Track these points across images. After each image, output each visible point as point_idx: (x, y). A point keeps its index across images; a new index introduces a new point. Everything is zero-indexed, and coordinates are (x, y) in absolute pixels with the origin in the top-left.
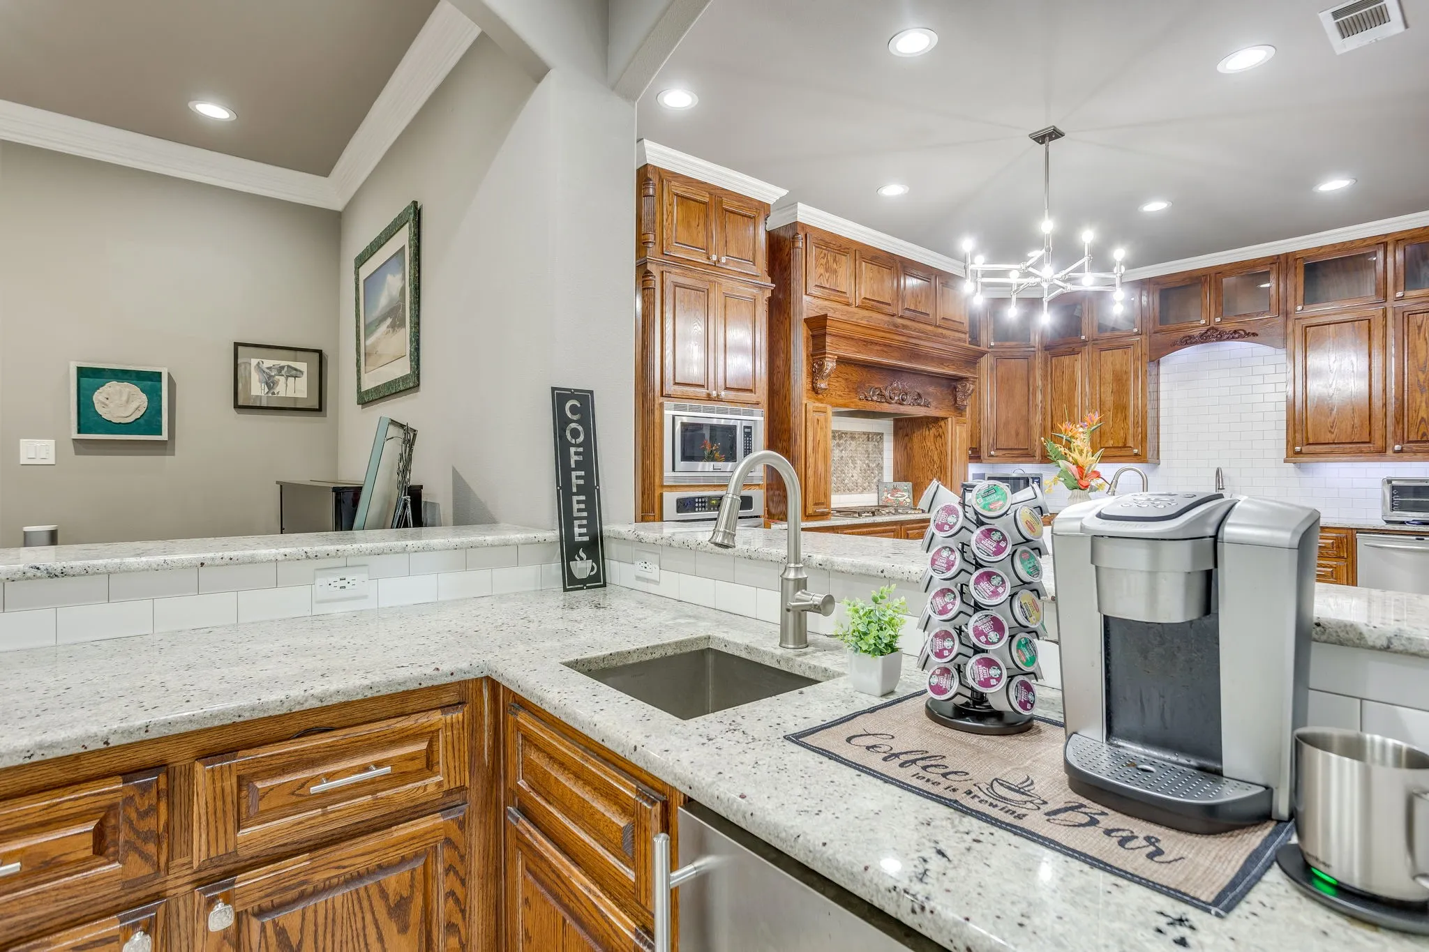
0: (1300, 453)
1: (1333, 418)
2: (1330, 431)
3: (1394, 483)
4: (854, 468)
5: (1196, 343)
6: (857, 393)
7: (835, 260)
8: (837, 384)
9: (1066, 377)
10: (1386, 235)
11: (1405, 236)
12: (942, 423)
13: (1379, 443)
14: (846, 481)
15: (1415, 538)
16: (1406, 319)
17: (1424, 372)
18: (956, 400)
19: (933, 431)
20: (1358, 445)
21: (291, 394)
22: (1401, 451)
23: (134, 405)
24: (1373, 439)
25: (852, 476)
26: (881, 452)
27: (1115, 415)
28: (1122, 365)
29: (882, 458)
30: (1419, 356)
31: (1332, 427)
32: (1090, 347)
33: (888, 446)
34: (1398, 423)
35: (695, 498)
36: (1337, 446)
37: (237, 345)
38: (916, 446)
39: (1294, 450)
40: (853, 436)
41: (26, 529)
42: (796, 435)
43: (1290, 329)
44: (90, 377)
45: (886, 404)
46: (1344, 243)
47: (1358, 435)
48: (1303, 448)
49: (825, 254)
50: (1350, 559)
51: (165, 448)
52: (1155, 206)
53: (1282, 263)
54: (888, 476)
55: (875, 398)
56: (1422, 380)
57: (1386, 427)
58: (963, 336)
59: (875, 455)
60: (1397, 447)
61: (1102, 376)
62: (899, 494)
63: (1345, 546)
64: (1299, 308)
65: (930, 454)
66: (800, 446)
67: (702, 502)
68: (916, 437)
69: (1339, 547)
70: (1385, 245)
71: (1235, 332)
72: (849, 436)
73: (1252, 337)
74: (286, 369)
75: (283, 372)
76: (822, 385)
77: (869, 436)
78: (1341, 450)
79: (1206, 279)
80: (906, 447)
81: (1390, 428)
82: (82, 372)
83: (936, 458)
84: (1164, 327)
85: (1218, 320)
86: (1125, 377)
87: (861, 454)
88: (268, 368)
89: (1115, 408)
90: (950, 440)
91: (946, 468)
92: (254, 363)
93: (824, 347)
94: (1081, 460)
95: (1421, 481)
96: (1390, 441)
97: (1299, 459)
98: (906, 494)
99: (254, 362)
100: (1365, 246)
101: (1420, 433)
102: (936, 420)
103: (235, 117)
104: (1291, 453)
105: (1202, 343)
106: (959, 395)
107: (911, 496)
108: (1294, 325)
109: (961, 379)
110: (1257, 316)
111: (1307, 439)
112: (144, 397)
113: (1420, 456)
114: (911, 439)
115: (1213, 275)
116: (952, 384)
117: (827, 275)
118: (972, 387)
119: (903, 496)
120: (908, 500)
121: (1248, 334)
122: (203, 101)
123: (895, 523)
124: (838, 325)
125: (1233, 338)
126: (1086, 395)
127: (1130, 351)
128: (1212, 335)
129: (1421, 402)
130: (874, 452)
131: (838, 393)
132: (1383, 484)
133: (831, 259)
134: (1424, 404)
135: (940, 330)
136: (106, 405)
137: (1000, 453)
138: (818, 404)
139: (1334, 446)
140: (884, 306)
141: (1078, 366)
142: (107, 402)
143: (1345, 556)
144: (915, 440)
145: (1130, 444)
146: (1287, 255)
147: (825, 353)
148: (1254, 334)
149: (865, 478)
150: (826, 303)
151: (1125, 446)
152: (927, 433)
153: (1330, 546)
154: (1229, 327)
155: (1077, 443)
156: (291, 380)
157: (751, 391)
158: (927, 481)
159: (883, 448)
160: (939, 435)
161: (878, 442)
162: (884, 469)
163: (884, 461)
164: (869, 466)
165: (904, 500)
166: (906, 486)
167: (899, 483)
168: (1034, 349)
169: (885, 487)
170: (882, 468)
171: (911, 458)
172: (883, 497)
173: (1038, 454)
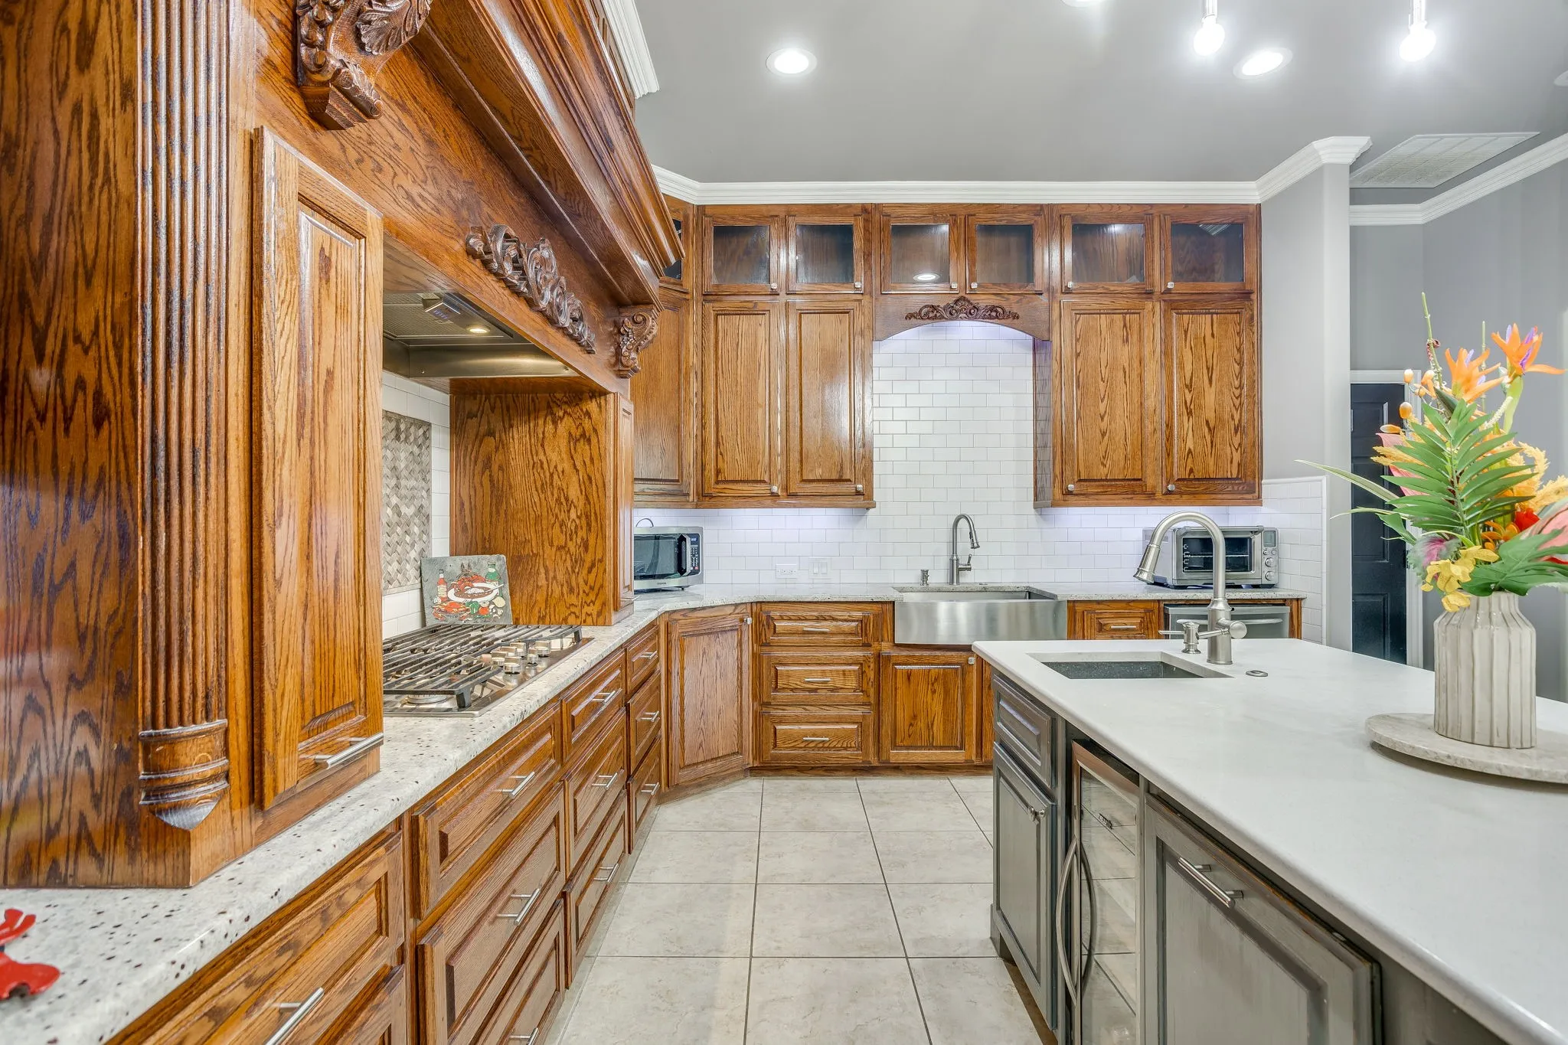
1: (1105, 445)
2: (1102, 464)
5: (940, 319)
6: (458, 219)
12: (591, 407)
13: (1152, 480)
16: (1173, 319)
17: (1190, 392)
18: (620, 350)
19: (566, 425)
20: (1129, 483)
22: (1173, 492)
24: (1142, 476)
26: (425, 474)
28: (834, 342)
29: (428, 491)
31: (1104, 457)
32: (783, 305)
33: (440, 456)
34: (1168, 455)
36: (1109, 484)
38: (516, 463)
39: (1063, 488)
43: (1056, 313)
47: (1128, 471)
48: (1074, 486)
53: (1045, 216)
54: (440, 545)
59: (412, 483)
60: (1170, 487)
61: (804, 357)
62: (475, 588)
64: (1069, 285)
65: (556, 482)
68: (518, 439)
70: (1152, 217)
71: (993, 309)
73: (1012, 319)
77: (398, 427)
78: (1113, 491)
80: (488, 464)
83: (574, 493)
84: (892, 289)
85: (974, 286)
86: (840, 363)
90: (611, 448)
91: (600, 518)
96: (1160, 478)
98: (493, 588)
100: (1134, 215)
102: (576, 391)
105: (948, 319)
106: (629, 342)
107: (507, 592)
108: (1061, 306)
110: (1018, 289)
111: (1078, 473)
114: (501, 446)
116: (612, 313)
119: (488, 591)
120: (500, 602)
121: (1008, 315)
125: (989, 317)
126: (777, 387)
127: (848, 319)
128: (961, 310)
129: (1189, 428)
130: (411, 474)
134: (1190, 432)
141: (764, 335)
144: (514, 446)
146: (1051, 205)
148: (1016, 317)
151: (840, 480)
152: (550, 427)
154: (984, 300)
158: (549, 552)
159: (429, 464)
160: (583, 435)
161: (419, 446)
162: (434, 519)
163: (434, 497)
164: (399, 514)
165: (491, 602)
166: (492, 564)
167: (476, 557)
168: (687, 297)
169: (442, 571)
170: (428, 517)
171: (499, 494)
172: (438, 600)
173: (692, 490)
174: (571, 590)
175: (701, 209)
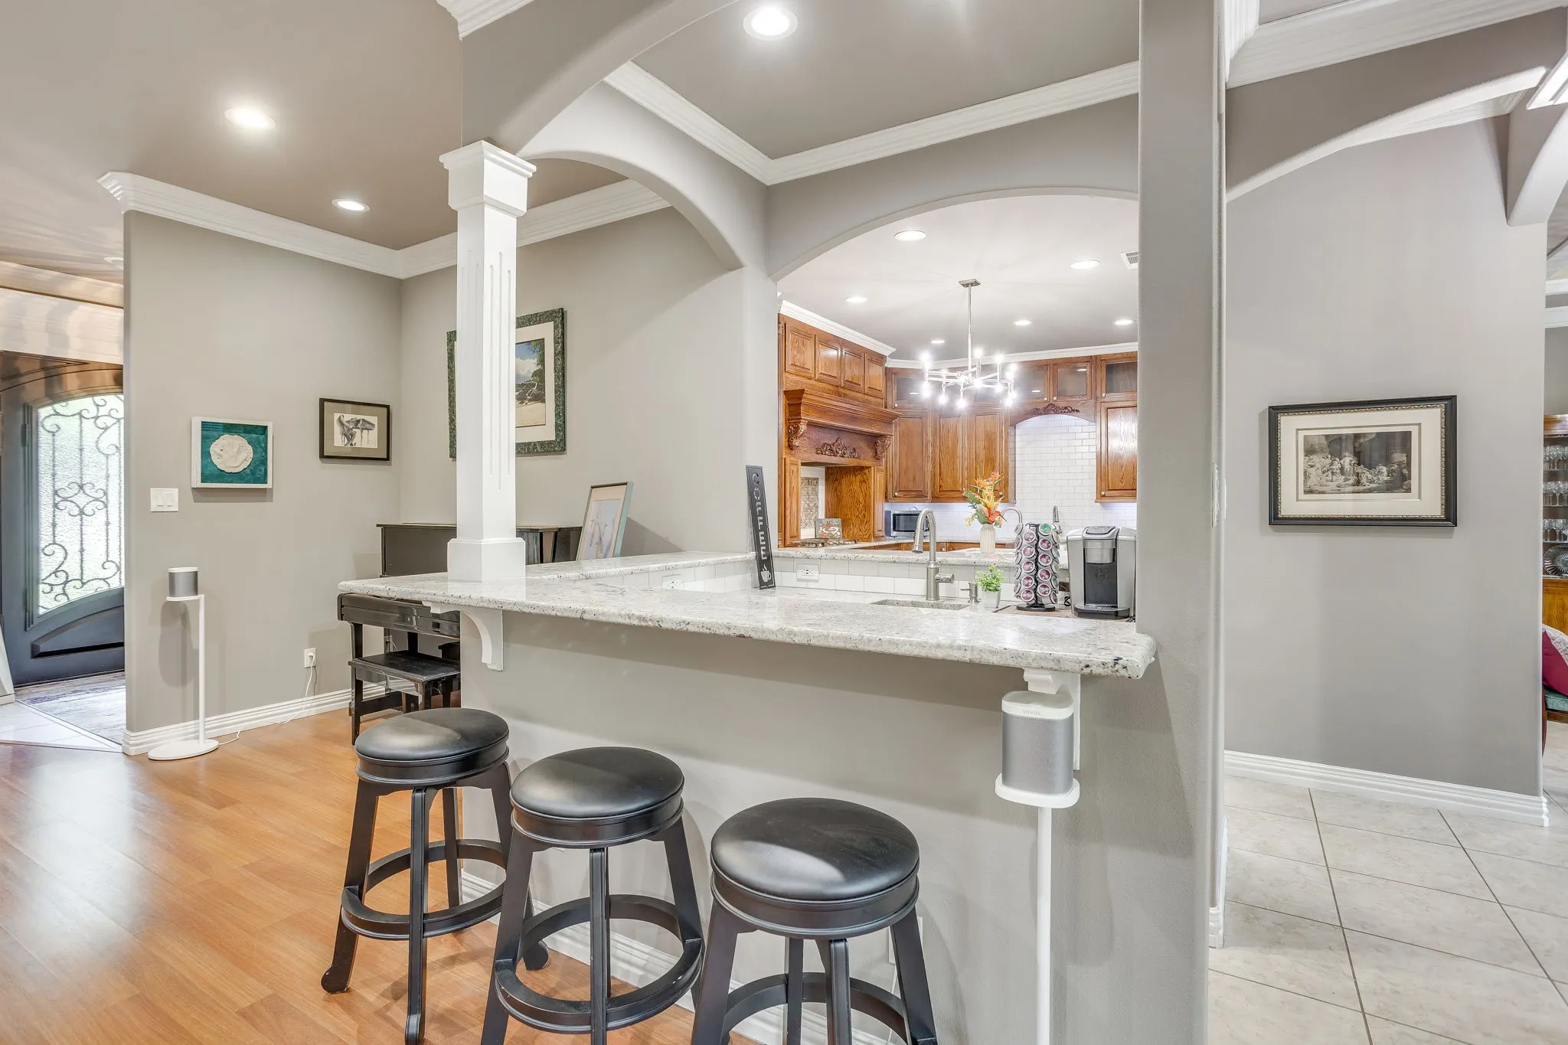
0: (1104, 496)
1: (1123, 472)
2: (1121, 481)
5: (1041, 414)
6: (816, 448)
7: (803, 344)
8: (803, 442)
9: (951, 435)
12: (866, 471)
18: (876, 452)
19: (859, 477)
21: (365, 445)
23: (243, 456)
26: (816, 494)
27: (986, 466)
29: (817, 498)
31: (1121, 476)
33: (822, 488)
36: (1125, 491)
37: (322, 401)
38: (845, 489)
39: (1101, 494)
41: (175, 570)
43: (1098, 408)
44: (211, 431)
45: (833, 457)
48: (1106, 493)
49: (797, 339)
51: (264, 495)
52: (1023, 323)
53: (1092, 362)
54: (822, 515)
55: (827, 453)
58: (880, 400)
59: (811, 497)
61: (977, 435)
62: (831, 529)
64: (1104, 395)
65: (856, 495)
68: (844, 481)
71: (1066, 408)
73: (1076, 413)
74: (361, 422)
75: (359, 426)
76: (796, 442)
77: (807, 481)
78: (1127, 495)
79: (1047, 368)
80: (836, 490)
82: (206, 426)
83: (861, 499)
85: (1055, 398)
86: (993, 437)
87: (805, 496)
88: (347, 422)
89: (986, 457)
90: (871, 485)
91: (869, 507)
92: (335, 416)
93: (800, 414)
94: (989, 504)
97: (1104, 500)
98: (837, 529)
99: (337, 416)
102: (862, 468)
103: (369, 209)
104: (1099, 496)
105: (1045, 414)
106: (879, 449)
107: (841, 530)
108: (1101, 407)
109: (880, 436)
110: (1078, 398)
111: (1108, 486)
112: (250, 448)
114: (840, 484)
115: (1052, 366)
116: (874, 441)
117: (798, 356)
118: (888, 442)
119: (834, 530)
120: (839, 533)
121: (1073, 411)
122: (344, 198)
124: (810, 396)
125: (1063, 412)
127: (997, 417)
128: (1051, 409)
130: (811, 494)
131: (804, 449)
133: (800, 343)
135: (866, 397)
136: (221, 456)
137: (901, 494)
138: (793, 459)
139: (1123, 492)
140: (833, 379)
142: (222, 453)
144: (844, 485)
146: (1096, 357)
147: (800, 419)
148: (1077, 411)
149: (805, 515)
150: (797, 378)
152: (854, 478)
154: (1062, 404)
155: (985, 492)
156: (365, 432)
158: (854, 518)
159: (818, 491)
160: (864, 482)
161: (816, 486)
162: (820, 507)
163: (820, 500)
164: (809, 506)
165: (836, 532)
166: (837, 521)
167: (831, 519)
169: (822, 522)
170: (818, 507)
171: (839, 500)
172: (820, 532)
173: (929, 495)
174: (860, 530)
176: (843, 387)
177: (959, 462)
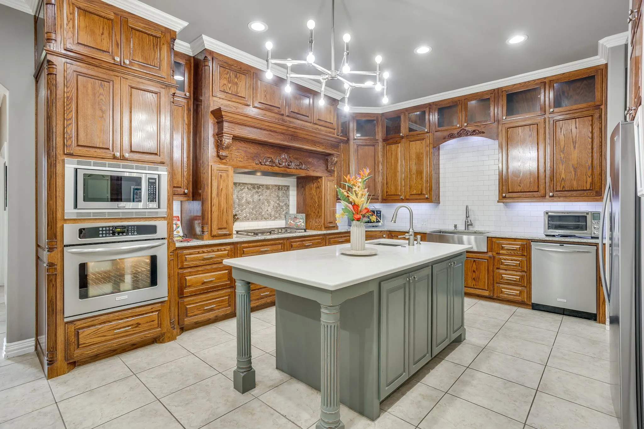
0: (505, 197)
1: (520, 178)
2: (519, 186)
3: (550, 214)
4: (269, 206)
5: (455, 137)
6: (253, 160)
7: (236, 76)
8: (237, 154)
9: (393, 156)
10: (545, 78)
11: (554, 78)
12: (320, 180)
13: (542, 192)
14: (263, 213)
15: (559, 245)
16: (555, 124)
17: (563, 153)
18: (328, 167)
19: (315, 185)
20: (533, 193)
22: (553, 196)
24: (539, 190)
25: (267, 211)
26: (288, 196)
27: (417, 177)
28: (420, 150)
29: (289, 200)
30: (561, 144)
31: (520, 183)
32: (405, 140)
33: (293, 193)
34: (551, 181)
35: (99, 228)
36: (522, 193)
38: (307, 193)
39: (502, 196)
40: (268, 187)
42: (204, 185)
43: (500, 130)
45: (276, 167)
46: (525, 82)
47: (532, 188)
48: (506, 194)
49: (228, 72)
50: (528, 257)
53: (496, 93)
54: (293, 210)
55: (269, 163)
56: (562, 158)
57: (545, 183)
60: (551, 194)
61: (411, 155)
62: (298, 221)
63: (526, 249)
64: (504, 118)
65: (314, 197)
66: (207, 192)
67: (106, 230)
68: (308, 188)
69: (523, 250)
70: (545, 83)
71: (474, 131)
72: (265, 187)
73: (482, 134)
76: (226, 154)
77: (279, 187)
78: (524, 196)
79: (460, 102)
81: (548, 184)
83: (317, 200)
84: (440, 129)
85: (466, 124)
86: (421, 156)
87: (274, 197)
89: (416, 172)
90: (323, 190)
93: (223, 129)
95: (563, 213)
96: (548, 191)
97: (505, 201)
98: (302, 221)
100: (535, 84)
101: (562, 187)
102: (317, 178)
104: (501, 197)
105: (458, 137)
106: (330, 164)
107: (305, 222)
108: (502, 127)
109: (330, 155)
110: (484, 122)
111: (509, 189)
113: (562, 199)
114: (305, 189)
115: (463, 100)
117: (230, 85)
118: (336, 159)
119: (300, 222)
120: (303, 224)
121: (480, 133)
123: (283, 239)
124: (230, 115)
125: (473, 134)
126: (403, 166)
127: (424, 141)
128: (462, 133)
129: (562, 169)
130: (283, 197)
131: (240, 159)
132: (544, 215)
133: (233, 76)
134: (563, 171)
135: (316, 126)
138: (222, 166)
140: (273, 108)
141: (399, 149)
143: (526, 255)
144: (307, 190)
145: (424, 192)
146: (498, 89)
147: (223, 133)
148: (484, 133)
149: (276, 212)
150: (230, 103)
151: (421, 194)
152: (313, 185)
153: (518, 249)
154: (471, 128)
155: (355, 189)
157: (156, 154)
158: (312, 213)
159: (289, 194)
160: (318, 187)
161: (286, 191)
162: (290, 207)
163: (290, 201)
164: (279, 205)
165: (301, 224)
166: (302, 216)
167: (299, 215)
168: (378, 141)
169: (290, 217)
170: (288, 206)
171: (304, 201)
172: (289, 223)
173: (380, 198)
174: (316, 222)
175: (383, 114)
176: (288, 116)
177: (399, 174)
